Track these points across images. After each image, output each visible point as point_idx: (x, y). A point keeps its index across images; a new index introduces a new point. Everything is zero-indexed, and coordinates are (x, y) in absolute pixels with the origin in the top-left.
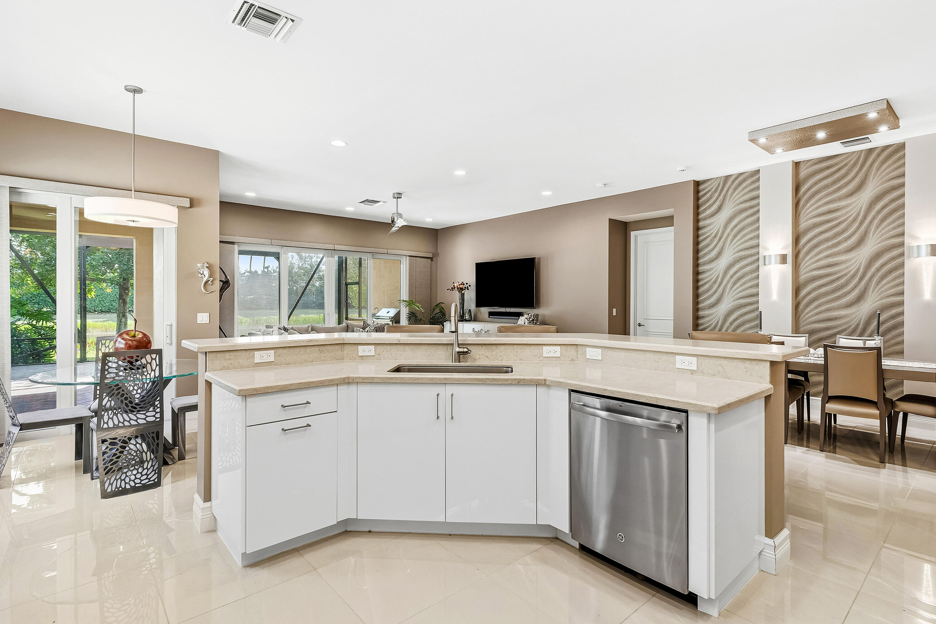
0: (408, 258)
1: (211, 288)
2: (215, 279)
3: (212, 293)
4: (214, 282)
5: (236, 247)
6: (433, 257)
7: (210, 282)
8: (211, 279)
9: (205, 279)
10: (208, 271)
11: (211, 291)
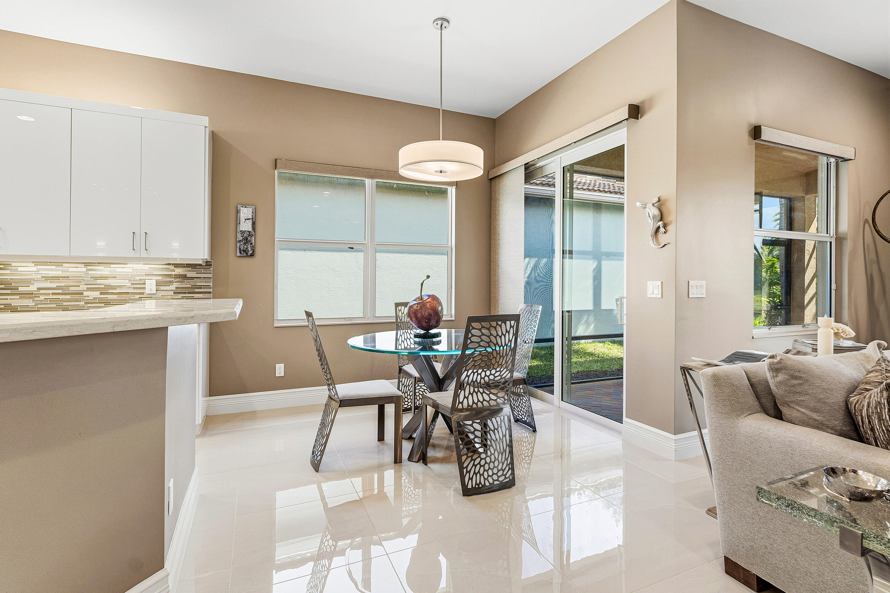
1: (663, 238)
2: (671, 223)
3: (666, 246)
4: (668, 228)
7: (662, 230)
8: (660, 223)
9: (651, 226)
10: (656, 212)
11: (663, 245)
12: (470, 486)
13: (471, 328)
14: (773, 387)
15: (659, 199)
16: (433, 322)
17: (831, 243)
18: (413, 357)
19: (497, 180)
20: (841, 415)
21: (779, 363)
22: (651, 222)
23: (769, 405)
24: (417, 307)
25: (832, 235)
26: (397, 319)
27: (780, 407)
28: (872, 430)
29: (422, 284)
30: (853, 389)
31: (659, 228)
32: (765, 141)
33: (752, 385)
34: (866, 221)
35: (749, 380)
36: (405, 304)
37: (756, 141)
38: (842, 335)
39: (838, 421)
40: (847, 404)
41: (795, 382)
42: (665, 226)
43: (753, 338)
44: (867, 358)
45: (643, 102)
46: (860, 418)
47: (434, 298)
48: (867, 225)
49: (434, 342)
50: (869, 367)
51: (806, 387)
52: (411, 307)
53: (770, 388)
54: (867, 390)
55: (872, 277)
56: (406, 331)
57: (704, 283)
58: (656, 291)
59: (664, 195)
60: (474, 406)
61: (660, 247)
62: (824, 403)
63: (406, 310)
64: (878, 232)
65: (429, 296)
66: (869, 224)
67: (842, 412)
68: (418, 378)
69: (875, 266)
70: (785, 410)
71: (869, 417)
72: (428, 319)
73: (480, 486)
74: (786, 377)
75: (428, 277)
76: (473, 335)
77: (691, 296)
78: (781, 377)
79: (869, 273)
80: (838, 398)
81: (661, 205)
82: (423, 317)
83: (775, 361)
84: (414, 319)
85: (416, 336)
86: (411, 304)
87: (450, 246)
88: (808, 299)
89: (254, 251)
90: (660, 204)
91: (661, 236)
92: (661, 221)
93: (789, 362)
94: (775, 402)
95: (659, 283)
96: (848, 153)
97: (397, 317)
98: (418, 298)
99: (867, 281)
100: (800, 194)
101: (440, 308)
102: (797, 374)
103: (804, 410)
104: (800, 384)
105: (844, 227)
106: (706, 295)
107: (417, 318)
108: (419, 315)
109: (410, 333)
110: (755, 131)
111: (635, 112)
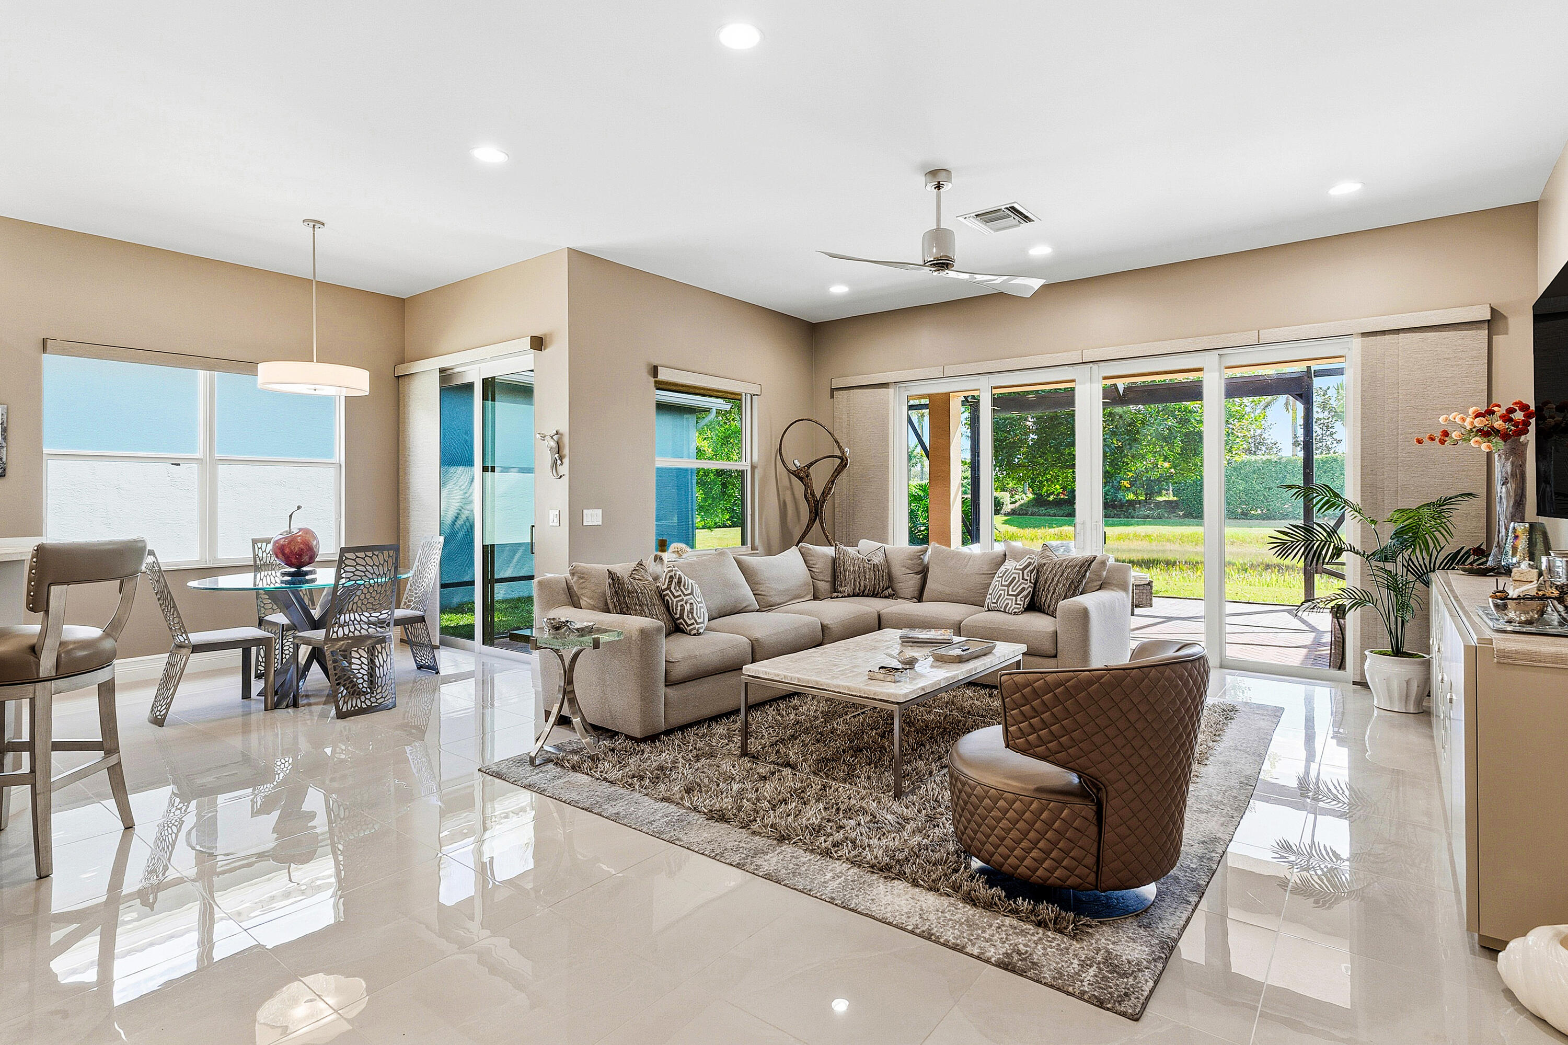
0: (1357, 342)
1: (560, 470)
2: (565, 456)
3: (562, 478)
4: (563, 460)
5: (891, 391)
6: (1505, 318)
7: (559, 462)
8: (558, 455)
9: (550, 457)
10: (553, 444)
11: (560, 476)
12: (344, 709)
13: (344, 558)
14: (573, 586)
15: (556, 432)
16: (306, 558)
17: (747, 470)
18: (277, 598)
19: (406, 379)
20: (603, 599)
21: (574, 569)
22: (550, 453)
24: (284, 541)
25: (747, 464)
26: (255, 561)
29: (291, 516)
31: (556, 460)
32: (662, 380)
34: (775, 451)
36: (268, 541)
37: (653, 379)
39: (602, 604)
42: (561, 459)
45: (545, 335)
47: (307, 531)
48: (775, 454)
49: (307, 580)
52: (276, 542)
55: (785, 502)
56: (270, 573)
57: (597, 511)
58: (555, 521)
59: (560, 428)
60: (351, 635)
61: (557, 478)
63: (270, 547)
64: (783, 462)
65: (300, 530)
66: (777, 453)
68: (288, 625)
69: (789, 493)
70: (580, 601)
72: (298, 555)
73: (357, 708)
74: (577, 578)
75: (299, 508)
76: (346, 566)
77: (586, 524)
79: (781, 499)
81: (559, 439)
82: (292, 552)
84: (280, 556)
85: (284, 574)
86: (276, 539)
87: (338, 462)
89: (5, 470)
90: (557, 438)
91: (558, 467)
92: (558, 453)
93: (579, 568)
94: (577, 598)
95: (557, 512)
96: (753, 389)
97: (255, 556)
98: (286, 532)
99: (780, 508)
101: (315, 543)
102: (582, 575)
105: (756, 457)
106: (602, 523)
107: (284, 554)
108: (287, 551)
109: (275, 576)
110: (655, 371)
111: (538, 343)
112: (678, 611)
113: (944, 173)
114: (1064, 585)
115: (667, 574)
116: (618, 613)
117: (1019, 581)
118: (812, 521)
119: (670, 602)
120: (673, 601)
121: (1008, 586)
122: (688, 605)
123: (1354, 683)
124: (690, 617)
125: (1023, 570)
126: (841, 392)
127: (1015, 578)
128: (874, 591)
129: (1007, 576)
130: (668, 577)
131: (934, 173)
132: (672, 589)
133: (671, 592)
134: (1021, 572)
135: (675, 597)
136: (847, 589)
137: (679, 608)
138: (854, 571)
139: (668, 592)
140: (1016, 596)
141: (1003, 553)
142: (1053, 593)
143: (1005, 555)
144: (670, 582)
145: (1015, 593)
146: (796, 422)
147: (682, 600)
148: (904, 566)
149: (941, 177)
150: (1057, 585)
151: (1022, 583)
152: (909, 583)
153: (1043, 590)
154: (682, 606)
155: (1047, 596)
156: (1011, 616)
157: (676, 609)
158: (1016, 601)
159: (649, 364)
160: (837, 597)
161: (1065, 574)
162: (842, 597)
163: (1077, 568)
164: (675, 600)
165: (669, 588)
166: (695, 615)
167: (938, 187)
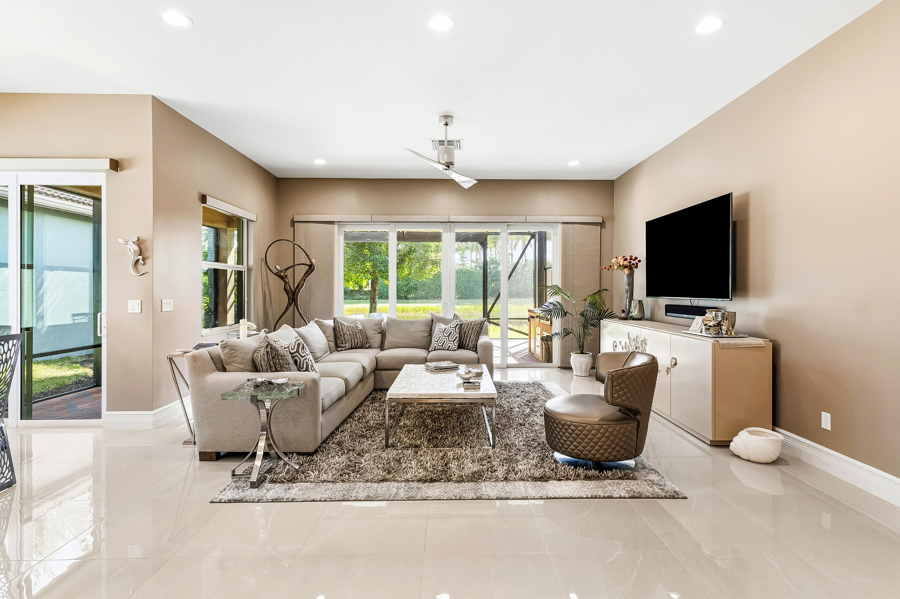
0: (560, 226)
1: (142, 268)
2: (148, 258)
3: (144, 274)
4: (147, 261)
5: (336, 226)
6: (605, 223)
7: (141, 262)
8: (140, 257)
9: (132, 258)
10: (136, 248)
11: (142, 273)
14: (222, 356)
15: (138, 239)
17: (245, 271)
20: (250, 364)
21: (225, 344)
22: (131, 255)
23: (220, 367)
25: (245, 267)
27: (226, 366)
28: (262, 366)
30: (255, 352)
31: (138, 260)
32: (208, 205)
33: (212, 358)
34: (262, 259)
35: (210, 356)
37: (202, 205)
38: (250, 328)
39: (250, 367)
40: (253, 358)
41: (232, 352)
42: (144, 259)
43: (202, 336)
44: (260, 337)
45: (122, 160)
46: (257, 362)
48: (263, 261)
50: (261, 342)
51: (236, 354)
53: (221, 358)
54: (260, 350)
55: (265, 292)
57: (171, 301)
58: (136, 308)
59: (143, 236)
61: (140, 274)
62: (244, 359)
64: (268, 266)
66: (264, 261)
67: (251, 362)
70: (227, 367)
71: (260, 360)
74: (228, 350)
77: (163, 310)
78: (226, 350)
80: (249, 356)
83: (223, 343)
88: (230, 306)
90: (139, 242)
91: (140, 267)
92: (140, 255)
93: (230, 343)
94: (223, 365)
95: (139, 302)
96: (253, 217)
100: (224, 227)
102: (233, 348)
103: (236, 365)
104: (235, 353)
105: (251, 263)
106: (173, 309)
110: (203, 199)
111: (115, 165)
112: (305, 366)
113: (451, 118)
114: (474, 334)
115: (295, 342)
116: (273, 372)
117: (454, 333)
118: (289, 305)
119: (299, 360)
120: (300, 360)
121: (448, 336)
122: (309, 361)
123: (558, 367)
124: (313, 369)
125: (455, 327)
126: (300, 224)
127: (451, 332)
128: (362, 345)
129: (447, 331)
130: (297, 344)
131: (446, 117)
132: (300, 352)
133: (299, 354)
134: (454, 329)
135: (302, 357)
136: (348, 345)
137: (305, 364)
138: (350, 334)
139: (297, 354)
140: (454, 341)
141: (431, 320)
142: (470, 338)
143: (432, 320)
144: (298, 347)
145: (453, 340)
146: (277, 241)
147: (306, 359)
148: (373, 330)
149: (449, 121)
150: (471, 334)
151: (456, 334)
152: (376, 339)
153: (464, 337)
154: (307, 362)
155: (466, 340)
156: (451, 351)
157: (303, 365)
158: (454, 344)
159: (199, 193)
160: (342, 350)
161: (474, 329)
162: (345, 350)
163: (479, 325)
164: (302, 359)
165: (297, 351)
166: (314, 368)
167: (446, 124)
